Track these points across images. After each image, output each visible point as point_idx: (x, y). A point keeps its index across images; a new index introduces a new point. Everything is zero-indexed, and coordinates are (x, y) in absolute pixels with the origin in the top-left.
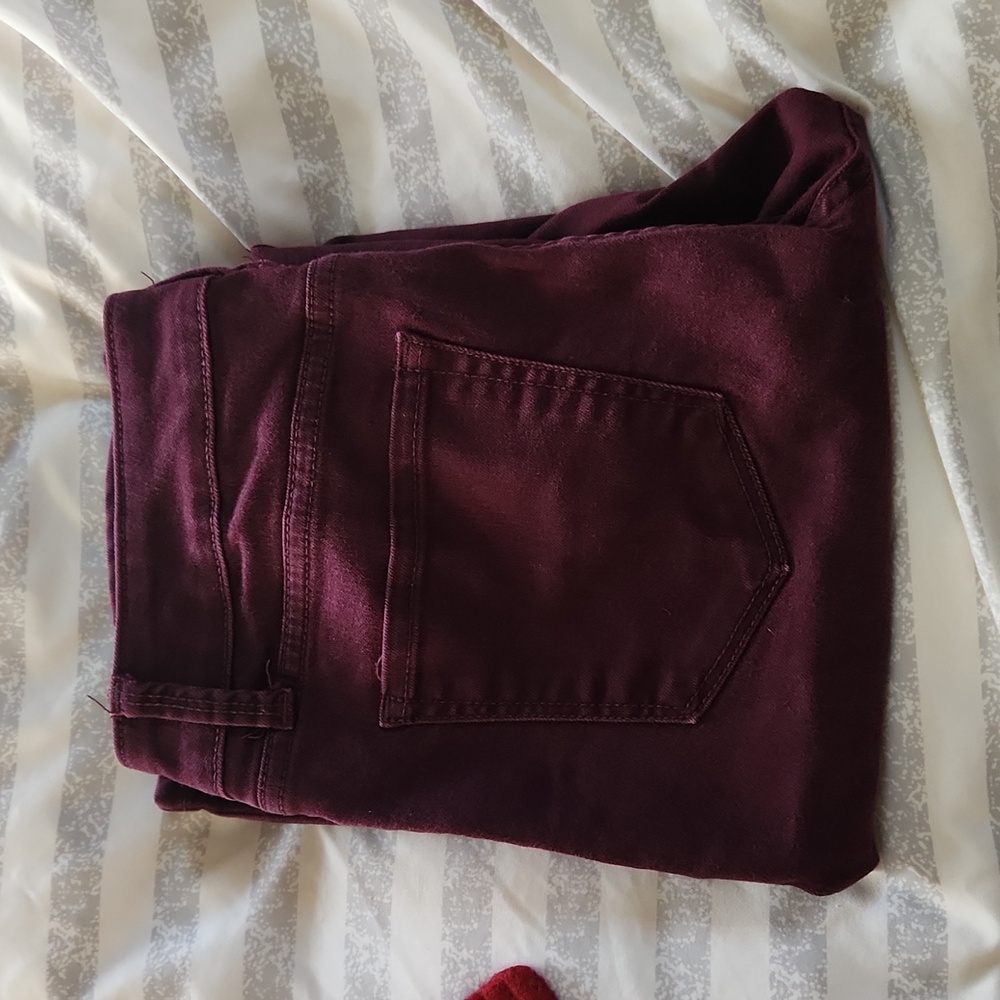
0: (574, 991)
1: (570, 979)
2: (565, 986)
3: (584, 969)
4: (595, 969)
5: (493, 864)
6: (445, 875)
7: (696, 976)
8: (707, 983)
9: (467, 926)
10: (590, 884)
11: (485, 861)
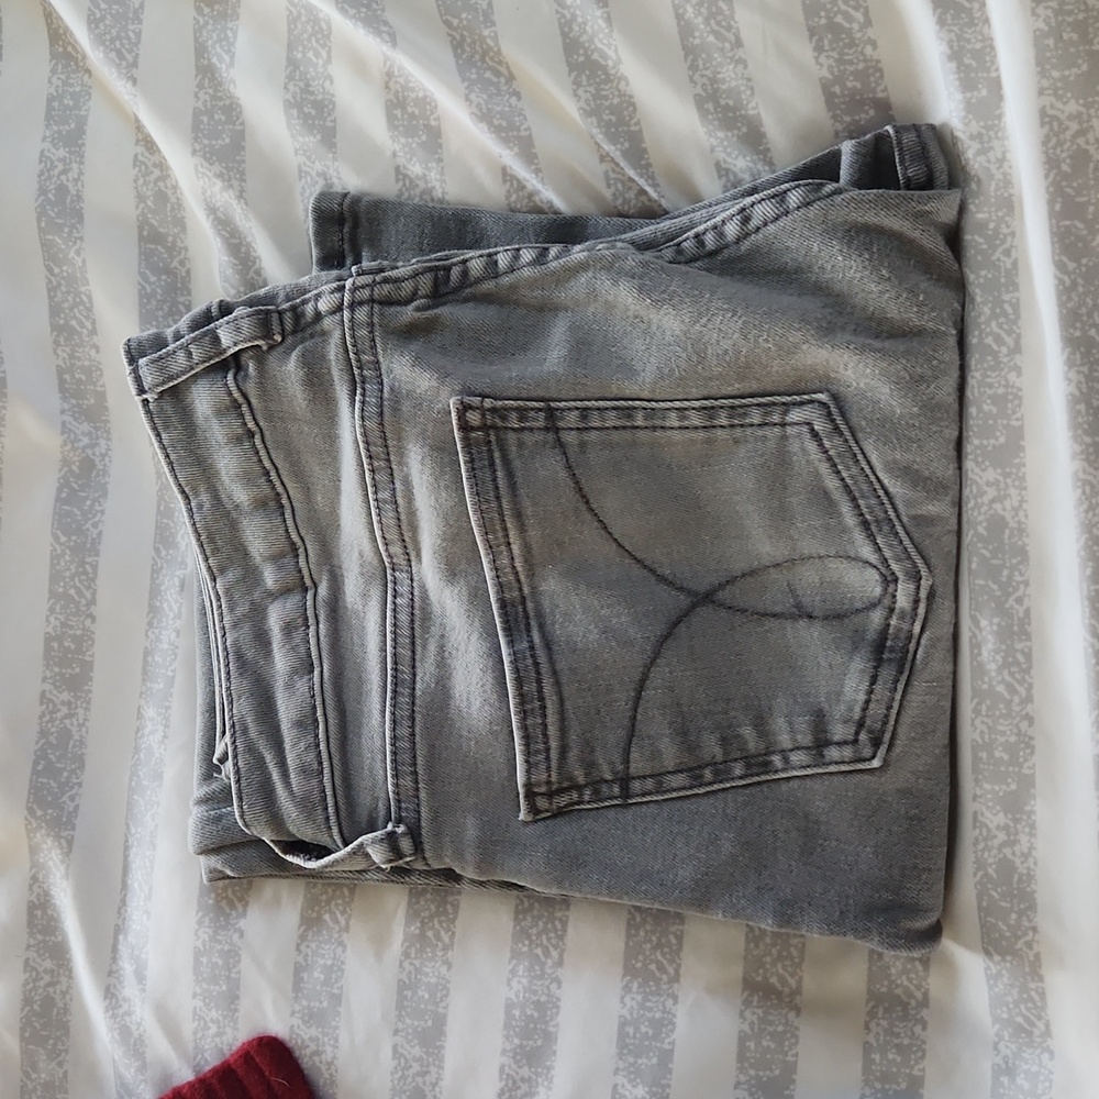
0: (316, 1059)
1: (313, 1047)
2: (308, 1054)
3: (326, 1039)
4: (336, 1040)
5: (243, 928)
6: (196, 935)
7: (431, 1059)
8: (441, 1067)
9: (217, 988)
10: (335, 954)
11: (236, 924)
